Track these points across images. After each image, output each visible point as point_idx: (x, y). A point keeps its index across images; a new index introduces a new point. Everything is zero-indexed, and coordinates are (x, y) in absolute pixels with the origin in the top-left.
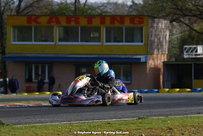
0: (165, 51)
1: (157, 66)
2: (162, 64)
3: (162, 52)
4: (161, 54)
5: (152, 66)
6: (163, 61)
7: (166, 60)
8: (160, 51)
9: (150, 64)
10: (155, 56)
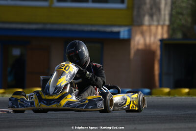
0: (165, 20)
1: (150, 45)
2: (159, 43)
3: (158, 21)
4: (157, 26)
5: (141, 47)
6: (159, 37)
7: (165, 36)
8: (155, 18)
9: (136, 42)
10: (145, 28)
